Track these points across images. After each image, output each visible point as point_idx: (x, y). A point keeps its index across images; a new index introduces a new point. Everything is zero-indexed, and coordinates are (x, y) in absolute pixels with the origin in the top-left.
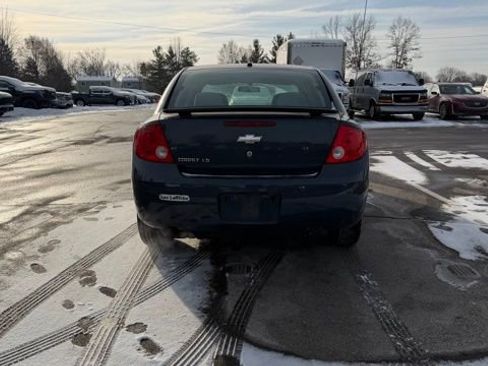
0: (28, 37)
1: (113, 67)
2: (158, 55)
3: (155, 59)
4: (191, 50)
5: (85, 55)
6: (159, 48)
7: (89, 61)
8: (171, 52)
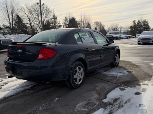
0: (95, 22)
1: (121, 28)
2: (134, 23)
3: (133, 24)
4: (146, 20)
5: (112, 25)
6: (135, 21)
7: (114, 27)
8: (139, 21)
